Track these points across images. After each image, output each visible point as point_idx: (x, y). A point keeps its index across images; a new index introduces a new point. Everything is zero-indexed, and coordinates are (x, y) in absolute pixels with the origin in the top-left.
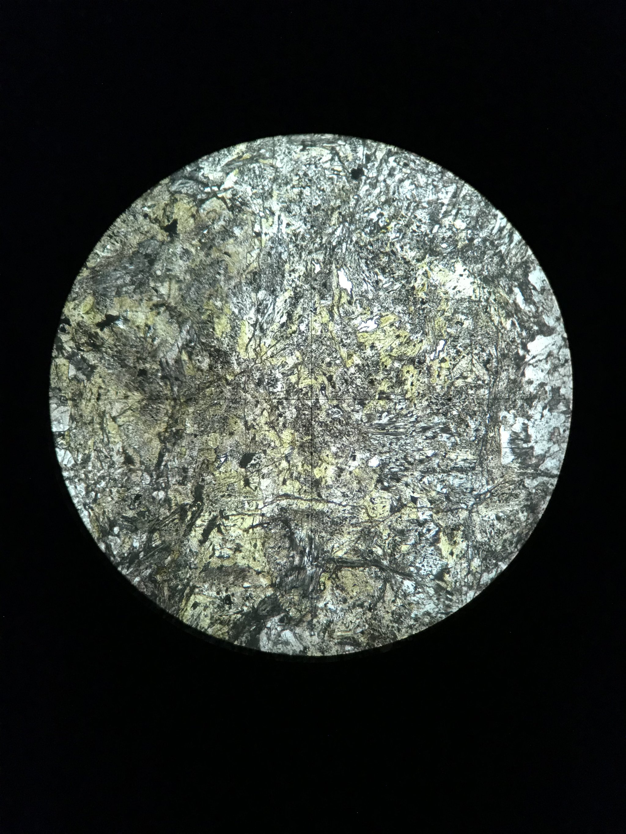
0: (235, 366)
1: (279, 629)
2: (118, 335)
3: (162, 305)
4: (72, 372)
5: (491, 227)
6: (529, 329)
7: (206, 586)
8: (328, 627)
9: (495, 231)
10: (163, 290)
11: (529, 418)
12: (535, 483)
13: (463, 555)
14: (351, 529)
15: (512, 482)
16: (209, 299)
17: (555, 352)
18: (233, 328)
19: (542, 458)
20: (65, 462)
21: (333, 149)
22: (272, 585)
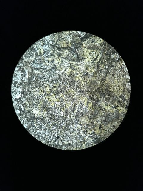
0: (88, 96)
1: (81, 34)
2: (114, 104)
3: (104, 110)
4: (125, 96)
5: (28, 124)
6: (20, 100)
7: (97, 45)
8: (70, 34)
9: (27, 123)
10: (103, 114)
11: (21, 80)
12: (20, 65)
13: (38, 49)
14: (63, 56)
15: (26, 65)
16: (93, 111)
17: (14, 95)
18: (88, 104)
19: (19, 70)
20: (128, 76)
21: (63, 143)
22: (82, 44)
